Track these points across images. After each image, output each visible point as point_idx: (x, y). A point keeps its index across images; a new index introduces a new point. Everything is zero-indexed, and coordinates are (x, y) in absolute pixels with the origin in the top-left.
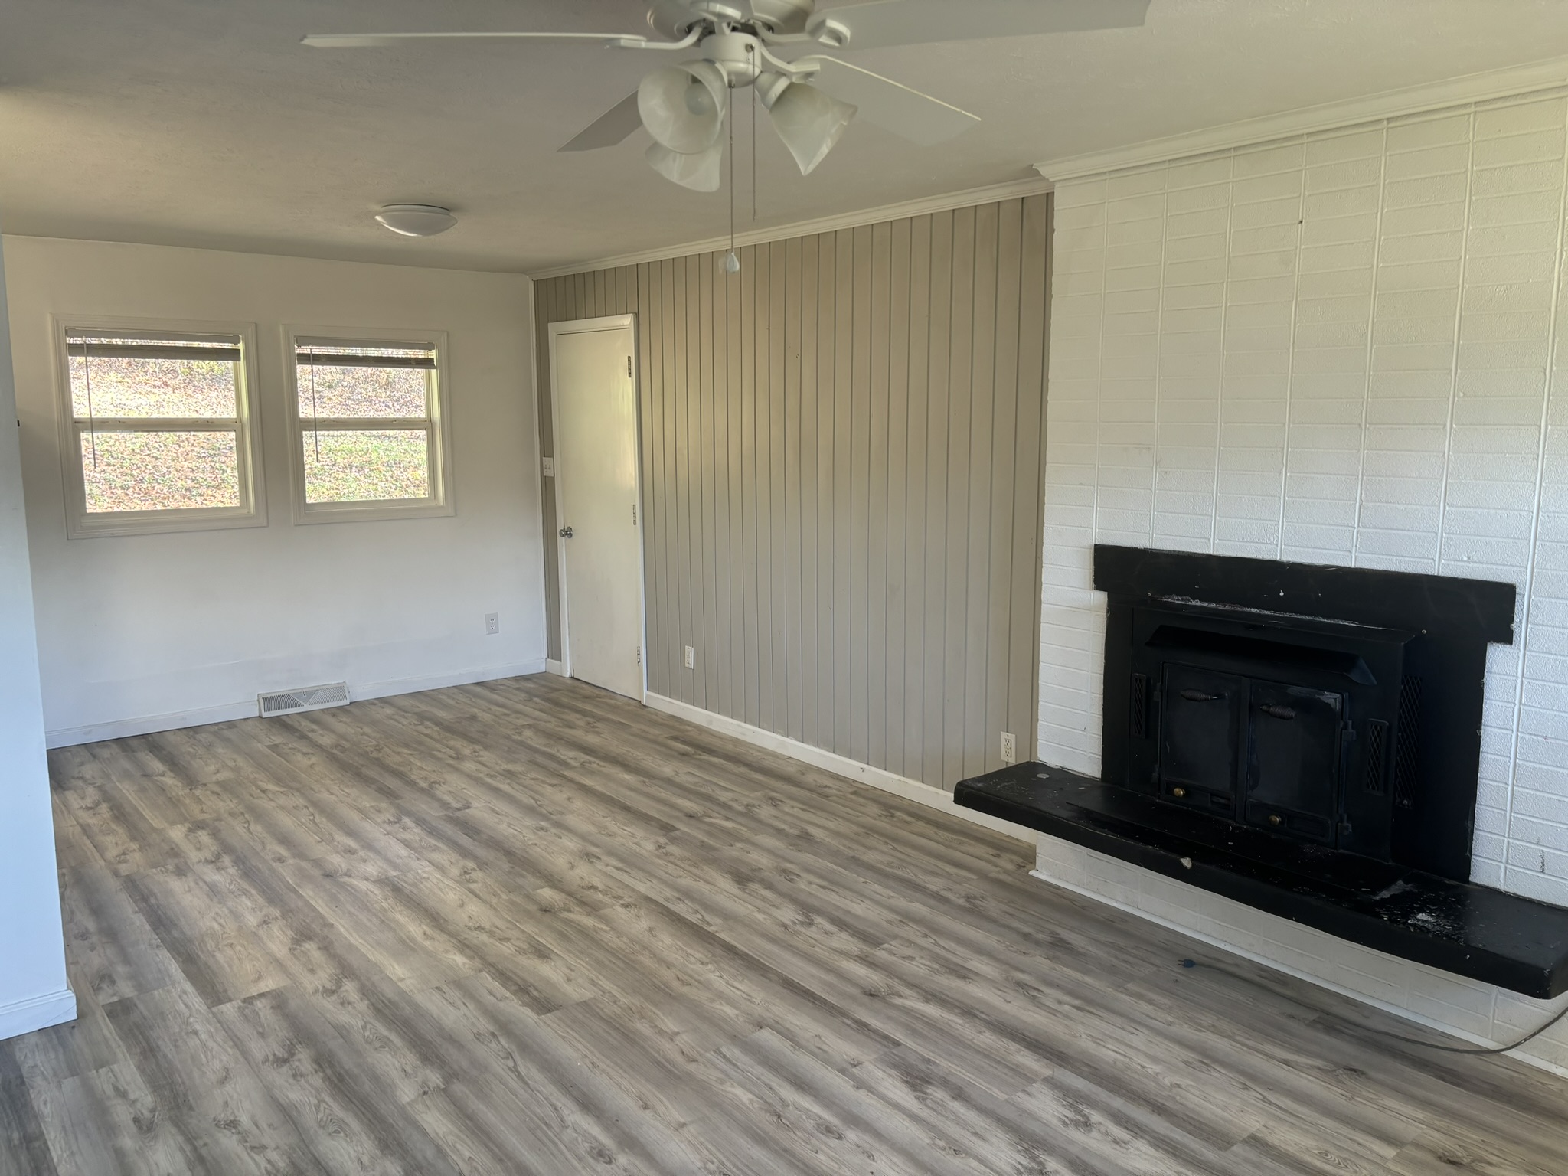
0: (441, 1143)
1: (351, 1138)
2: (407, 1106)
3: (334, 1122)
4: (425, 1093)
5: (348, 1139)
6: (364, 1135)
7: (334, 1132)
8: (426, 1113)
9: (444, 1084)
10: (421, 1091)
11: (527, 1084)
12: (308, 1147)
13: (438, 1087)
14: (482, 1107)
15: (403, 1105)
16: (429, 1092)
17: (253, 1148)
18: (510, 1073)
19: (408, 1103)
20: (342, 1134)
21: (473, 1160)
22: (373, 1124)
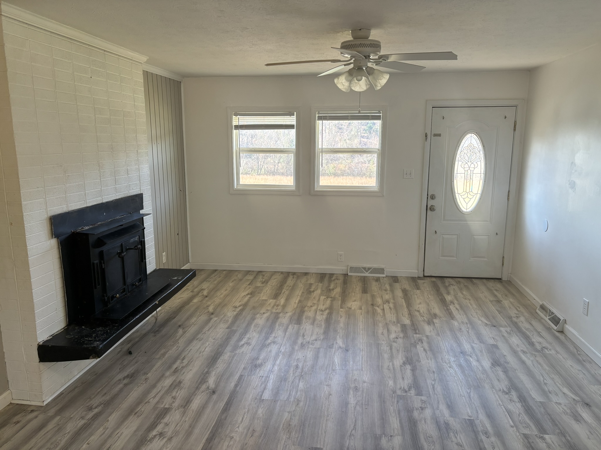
0: (397, 415)
1: (425, 432)
2: (400, 435)
3: (429, 441)
4: (391, 436)
5: (426, 432)
6: (420, 431)
7: (430, 437)
8: (395, 428)
9: (382, 436)
10: (392, 437)
11: (356, 421)
12: (441, 436)
13: (385, 436)
14: (376, 420)
15: (401, 436)
16: (389, 436)
17: (461, 446)
18: (357, 428)
19: (399, 435)
20: (428, 435)
21: (391, 405)
22: (415, 434)
